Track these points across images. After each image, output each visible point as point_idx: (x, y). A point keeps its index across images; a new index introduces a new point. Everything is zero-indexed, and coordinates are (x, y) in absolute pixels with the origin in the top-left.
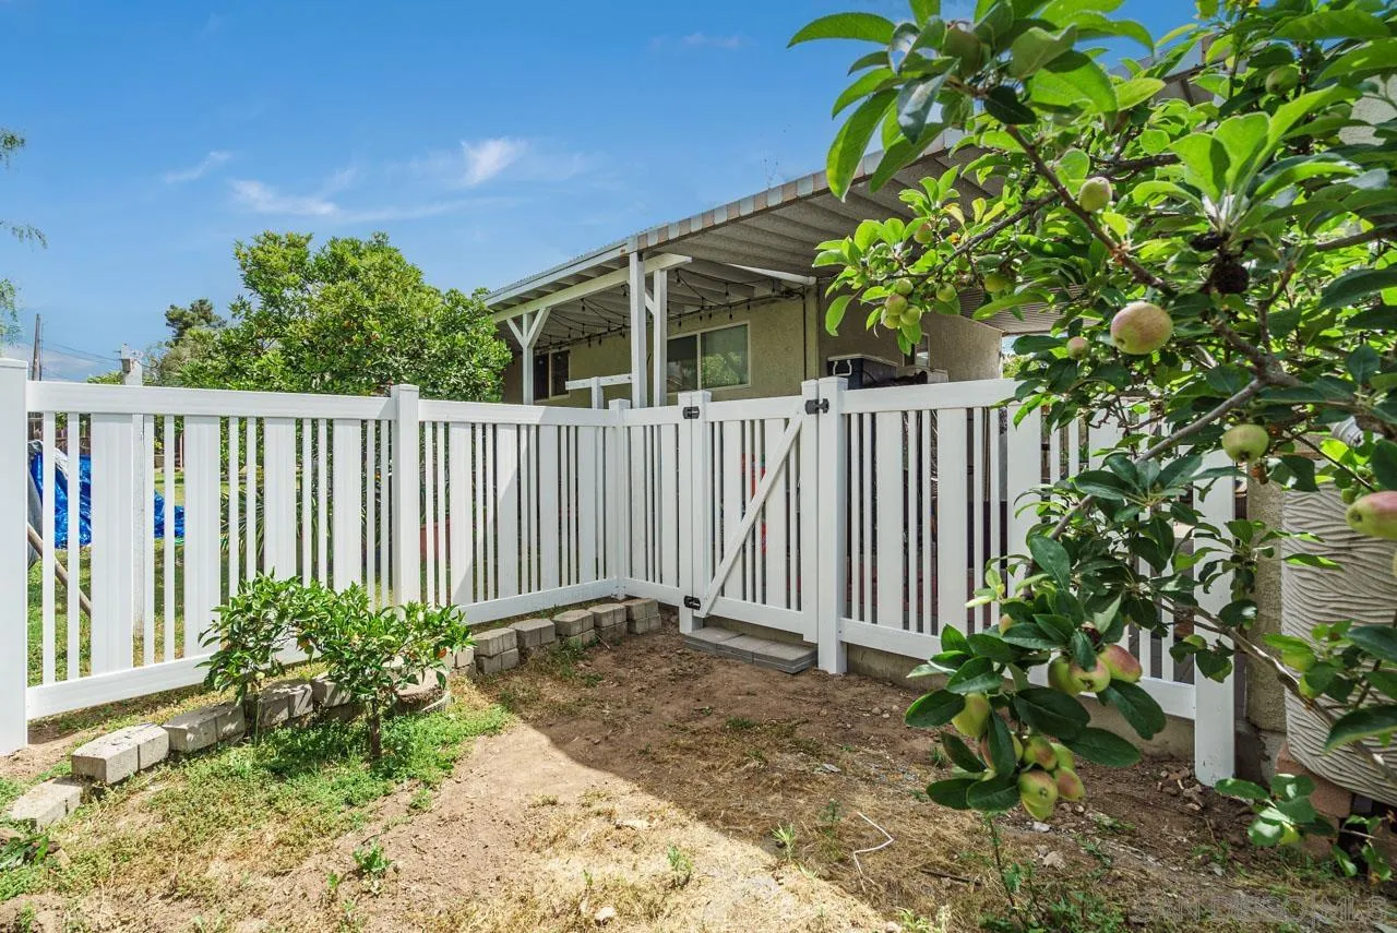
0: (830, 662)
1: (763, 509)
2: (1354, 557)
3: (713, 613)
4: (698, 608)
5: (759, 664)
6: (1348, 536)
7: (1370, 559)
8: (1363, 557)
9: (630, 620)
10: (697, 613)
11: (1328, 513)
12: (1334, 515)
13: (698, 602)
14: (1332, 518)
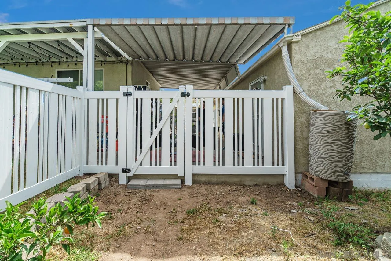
0: (189, 182)
1: (160, 132)
2: (336, 131)
3: (136, 173)
4: (129, 172)
5: (166, 188)
6: (335, 127)
7: (340, 131)
8: (338, 131)
9: (99, 184)
10: (128, 175)
11: (331, 122)
12: (332, 122)
13: (130, 170)
14: (331, 123)
